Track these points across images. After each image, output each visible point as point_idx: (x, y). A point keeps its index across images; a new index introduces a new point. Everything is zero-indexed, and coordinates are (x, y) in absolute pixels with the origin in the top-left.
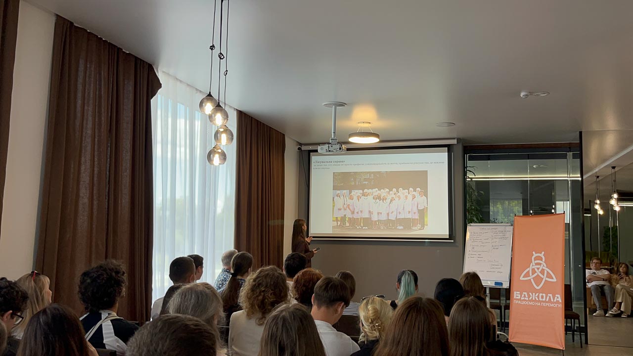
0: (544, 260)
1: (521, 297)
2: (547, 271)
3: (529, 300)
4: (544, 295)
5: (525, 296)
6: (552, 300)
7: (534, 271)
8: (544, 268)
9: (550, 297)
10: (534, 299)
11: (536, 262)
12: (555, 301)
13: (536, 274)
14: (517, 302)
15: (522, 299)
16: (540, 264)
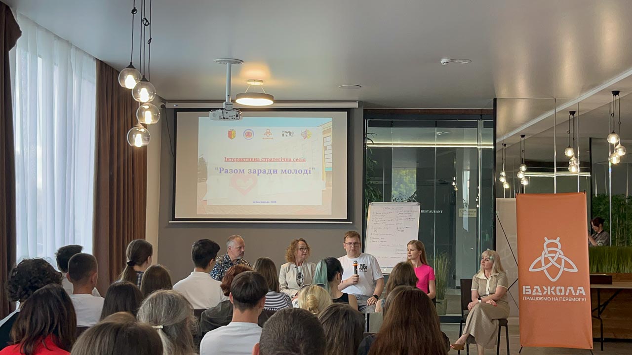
0: (560, 246)
1: (532, 292)
2: (565, 261)
3: (543, 296)
4: (563, 288)
5: (537, 291)
6: (574, 294)
7: (547, 261)
8: (560, 256)
9: (570, 290)
10: (549, 294)
11: (550, 249)
12: (577, 294)
13: (550, 264)
14: (527, 298)
15: (534, 294)
16: (555, 252)
